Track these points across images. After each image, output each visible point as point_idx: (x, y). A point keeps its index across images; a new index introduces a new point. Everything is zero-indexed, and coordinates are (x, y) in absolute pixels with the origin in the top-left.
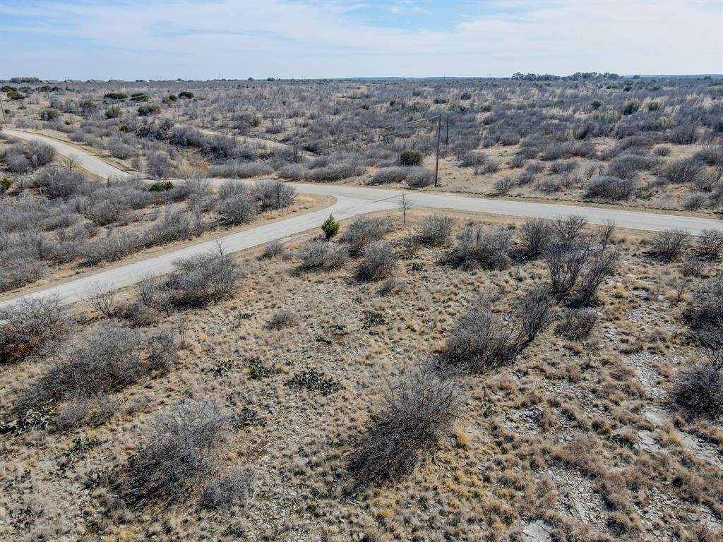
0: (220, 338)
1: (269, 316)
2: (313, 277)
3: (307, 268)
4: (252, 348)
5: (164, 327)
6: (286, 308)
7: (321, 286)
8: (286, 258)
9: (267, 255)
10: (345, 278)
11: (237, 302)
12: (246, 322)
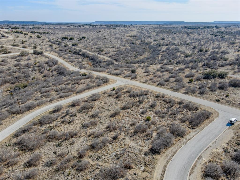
0: (98, 105)
1: (104, 102)
2: (110, 97)
3: (110, 96)
4: (102, 106)
5: (91, 103)
6: (106, 101)
7: (111, 99)
8: (107, 94)
9: (104, 93)
10: (114, 98)
11: (100, 100)
12: (101, 103)
